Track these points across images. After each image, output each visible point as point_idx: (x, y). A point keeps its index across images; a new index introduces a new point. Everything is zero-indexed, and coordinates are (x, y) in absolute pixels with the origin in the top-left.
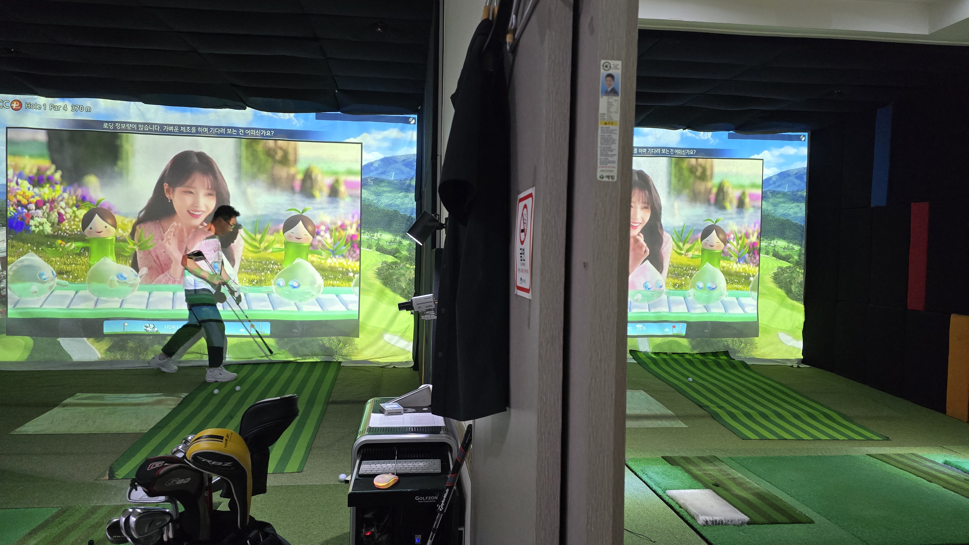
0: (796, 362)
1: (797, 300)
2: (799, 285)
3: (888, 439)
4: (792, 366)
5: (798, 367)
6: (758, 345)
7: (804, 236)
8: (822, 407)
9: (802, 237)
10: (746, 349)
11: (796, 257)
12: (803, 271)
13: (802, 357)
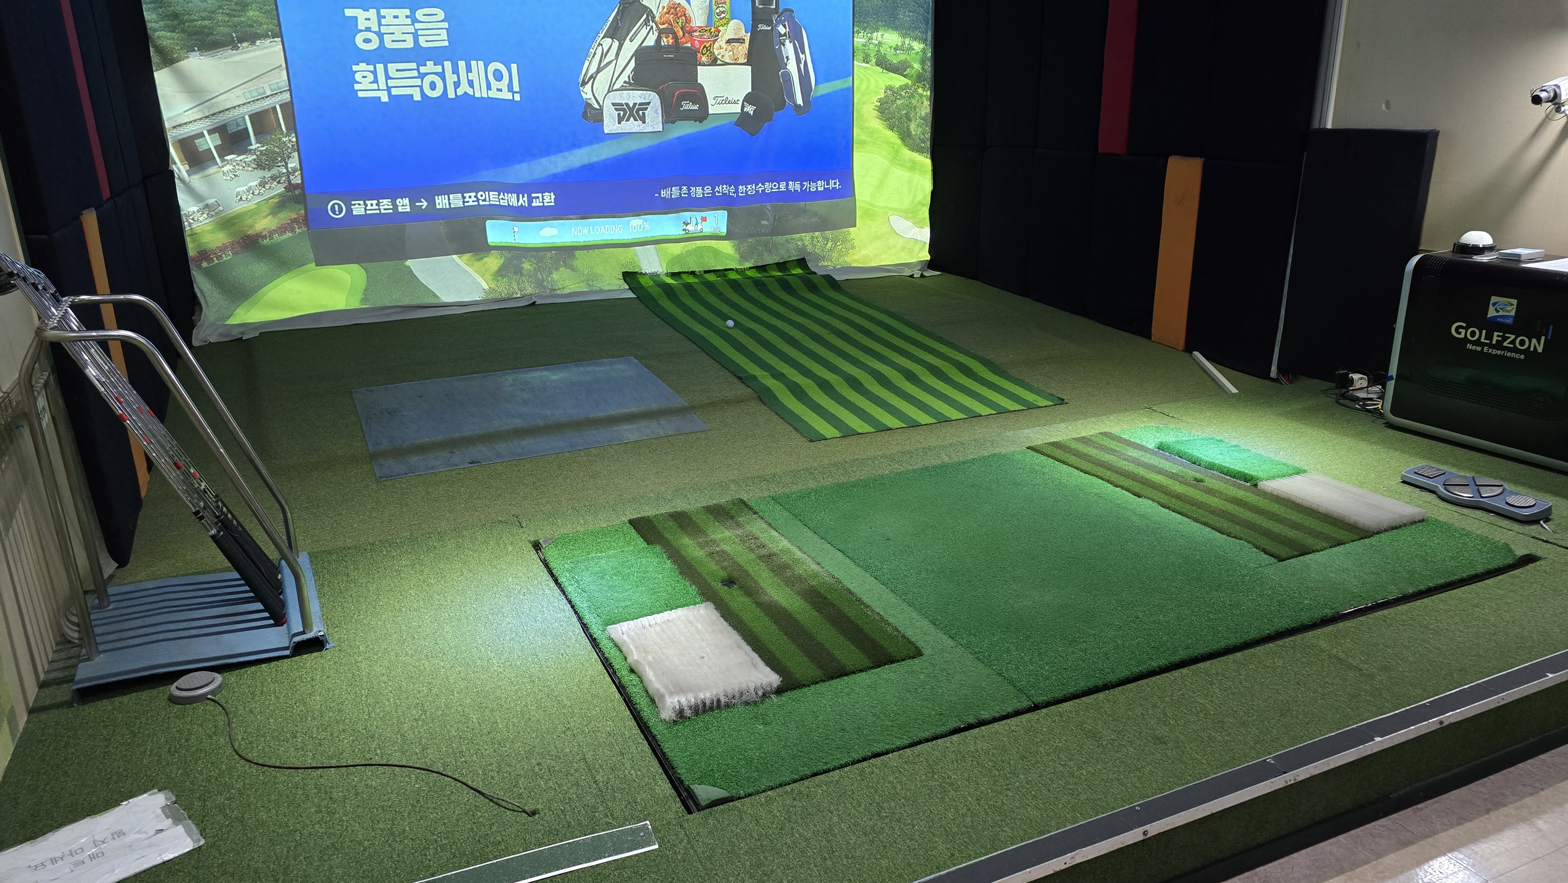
0: (919, 268)
1: (920, 150)
2: (922, 121)
3: (1062, 402)
4: (912, 276)
5: (922, 276)
6: (857, 243)
7: (930, 22)
8: (956, 353)
9: (927, 24)
10: (836, 251)
11: (917, 66)
12: (929, 93)
13: (928, 258)
